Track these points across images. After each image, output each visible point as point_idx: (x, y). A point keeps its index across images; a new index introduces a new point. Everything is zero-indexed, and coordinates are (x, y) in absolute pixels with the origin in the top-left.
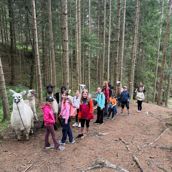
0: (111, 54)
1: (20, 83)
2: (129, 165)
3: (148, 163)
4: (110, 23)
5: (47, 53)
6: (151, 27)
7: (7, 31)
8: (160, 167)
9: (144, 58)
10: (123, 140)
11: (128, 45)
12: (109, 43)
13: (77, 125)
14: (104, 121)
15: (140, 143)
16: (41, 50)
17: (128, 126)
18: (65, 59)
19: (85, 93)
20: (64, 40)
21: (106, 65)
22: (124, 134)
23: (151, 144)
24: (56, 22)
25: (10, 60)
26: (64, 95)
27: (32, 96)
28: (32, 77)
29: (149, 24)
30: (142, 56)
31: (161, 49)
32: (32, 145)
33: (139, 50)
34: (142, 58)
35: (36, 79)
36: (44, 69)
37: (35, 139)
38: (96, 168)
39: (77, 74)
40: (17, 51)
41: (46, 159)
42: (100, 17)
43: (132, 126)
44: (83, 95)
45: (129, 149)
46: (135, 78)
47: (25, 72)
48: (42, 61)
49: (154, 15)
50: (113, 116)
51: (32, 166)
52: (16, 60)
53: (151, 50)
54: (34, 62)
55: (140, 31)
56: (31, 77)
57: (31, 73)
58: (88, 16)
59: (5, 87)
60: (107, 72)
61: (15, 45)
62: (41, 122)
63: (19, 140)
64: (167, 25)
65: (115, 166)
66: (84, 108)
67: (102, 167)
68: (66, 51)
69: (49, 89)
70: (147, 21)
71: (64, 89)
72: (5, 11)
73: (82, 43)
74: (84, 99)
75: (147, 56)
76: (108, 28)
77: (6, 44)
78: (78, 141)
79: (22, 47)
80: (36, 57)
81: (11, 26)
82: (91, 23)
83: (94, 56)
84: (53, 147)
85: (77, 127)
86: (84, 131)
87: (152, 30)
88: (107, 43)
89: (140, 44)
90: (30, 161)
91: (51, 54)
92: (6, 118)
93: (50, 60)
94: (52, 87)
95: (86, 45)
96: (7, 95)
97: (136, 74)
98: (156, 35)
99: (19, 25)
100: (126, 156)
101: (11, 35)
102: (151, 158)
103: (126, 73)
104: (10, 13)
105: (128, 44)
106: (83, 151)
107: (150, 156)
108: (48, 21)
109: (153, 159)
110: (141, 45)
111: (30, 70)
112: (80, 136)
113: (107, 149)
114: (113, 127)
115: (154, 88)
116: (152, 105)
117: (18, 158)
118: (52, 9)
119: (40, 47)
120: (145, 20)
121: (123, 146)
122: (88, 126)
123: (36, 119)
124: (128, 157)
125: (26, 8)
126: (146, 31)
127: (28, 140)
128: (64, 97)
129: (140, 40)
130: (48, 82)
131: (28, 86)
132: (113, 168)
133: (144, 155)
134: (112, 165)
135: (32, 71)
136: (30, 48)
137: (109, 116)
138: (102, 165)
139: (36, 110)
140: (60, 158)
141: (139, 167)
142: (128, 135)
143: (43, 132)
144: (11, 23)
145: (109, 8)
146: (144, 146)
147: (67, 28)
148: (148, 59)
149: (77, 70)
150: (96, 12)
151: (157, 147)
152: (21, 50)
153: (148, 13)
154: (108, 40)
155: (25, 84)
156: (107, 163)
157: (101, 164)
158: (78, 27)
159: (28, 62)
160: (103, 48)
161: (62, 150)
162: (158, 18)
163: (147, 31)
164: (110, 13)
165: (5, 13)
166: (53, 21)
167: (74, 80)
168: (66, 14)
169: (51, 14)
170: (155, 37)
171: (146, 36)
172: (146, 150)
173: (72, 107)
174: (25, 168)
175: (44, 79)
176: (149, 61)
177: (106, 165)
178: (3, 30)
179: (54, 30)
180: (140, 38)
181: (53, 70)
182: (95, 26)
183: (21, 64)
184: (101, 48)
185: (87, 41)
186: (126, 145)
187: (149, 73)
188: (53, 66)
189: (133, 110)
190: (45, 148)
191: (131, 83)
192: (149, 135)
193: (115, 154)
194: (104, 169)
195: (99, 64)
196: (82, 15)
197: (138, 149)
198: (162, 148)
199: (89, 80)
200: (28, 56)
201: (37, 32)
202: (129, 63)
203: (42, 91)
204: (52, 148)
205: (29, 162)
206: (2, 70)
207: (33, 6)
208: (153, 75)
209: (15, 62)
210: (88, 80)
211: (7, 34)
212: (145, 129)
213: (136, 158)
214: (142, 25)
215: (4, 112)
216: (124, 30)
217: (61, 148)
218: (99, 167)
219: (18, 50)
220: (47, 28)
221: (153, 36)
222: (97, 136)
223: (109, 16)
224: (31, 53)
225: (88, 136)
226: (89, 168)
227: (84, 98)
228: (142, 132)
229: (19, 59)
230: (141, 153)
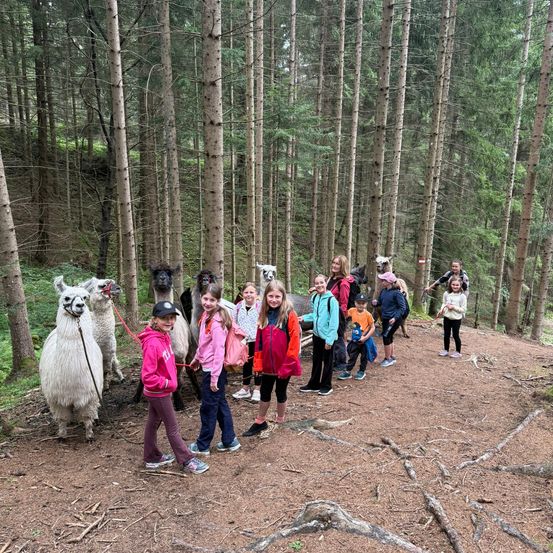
0: (359, 168)
1: (66, 258)
2: (411, 522)
3: (474, 518)
4: (359, 69)
5: (154, 164)
6: (491, 82)
7: (26, 90)
8: (513, 530)
9: (466, 181)
10: (394, 445)
11: (414, 140)
12: (355, 134)
13: (249, 395)
14: (333, 383)
15: (448, 454)
16: (135, 154)
17: (412, 402)
18: (213, 183)
19: (276, 291)
20: (208, 122)
21: (344, 204)
22: (397, 426)
23: (484, 457)
24: (185, 64)
25: (36, 184)
26: (206, 299)
27: (106, 300)
28: (105, 241)
29: (485, 73)
30: (460, 176)
31: (522, 155)
32: (104, 454)
33: (451, 157)
34: (460, 181)
35: (118, 246)
36: (143, 214)
37: (113, 436)
38: (306, 530)
39: (251, 231)
40: (59, 154)
41: (146, 502)
42: (328, 49)
43: (424, 401)
44: (269, 299)
45: (412, 473)
46: (438, 247)
47: (84, 222)
48: (137, 188)
49: (502, 46)
50: (362, 369)
51: (103, 521)
52: (55, 185)
53: (488, 157)
54: (111, 189)
55: (454, 94)
56: (103, 240)
57: (103, 225)
58: (287, 45)
59: (18, 269)
60: (348, 226)
61: (53, 137)
62: (133, 382)
63: (61, 440)
64: (544, 76)
65: (366, 527)
66: (270, 338)
67: (326, 529)
68: (214, 157)
69: (159, 278)
70: (479, 63)
71: (207, 277)
72: (21, 25)
73: (268, 131)
74: (270, 312)
75: (477, 176)
76: (352, 84)
77: (22, 131)
78: (252, 446)
79: (73, 143)
80: (117, 174)
81: (38, 72)
82: (296, 67)
83: (306, 174)
84: (170, 461)
85: (247, 400)
86: (271, 414)
87: (494, 91)
88: (347, 131)
89: (453, 136)
90: (97, 505)
91: (166, 166)
92: (20, 369)
93: (163, 186)
94: (170, 273)
95: (281, 140)
96: (23, 296)
97: (440, 235)
98: (505, 110)
99: (64, 72)
100: (404, 496)
101: (41, 102)
102: (483, 502)
103: (408, 230)
104: (36, 30)
105: (415, 136)
106: (264, 476)
107: (480, 495)
108: (158, 60)
109: (489, 506)
110: (457, 139)
111: (99, 218)
112: (257, 429)
113: (344, 472)
114: (363, 402)
115: (497, 280)
116: (489, 333)
117: (59, 497)
118: (171, 21)
119: (131, 144)
120: (471, 61)
121: (395, 462)
122: (282, 398)
123: (116, 373)
124: (409, 497)
125: (90, 15)
126: (474, 94)
127: (91, 440)
128: (208, 303)
129: (454, 126)
130: (156, 256)
131: (92, 269)
132: (360, 533)
133: (460, 493)
134: (357, 523)
135: (105, 219)
136: (99, 146)
137: (350, 368)
138: (327, 521)
139: (119, 344)
140: (194, 499)
141: (444, 531)
142: (410, 427)
143: (139, 413)
144: (39, 64)
145: (357, 21)
146: (462, 465)
147: (219, 84)
148: (481, 187)
149: (251, 220)
150: (314, 33)
151: (504, 468)
152: (71, 153)
153: (481, 36)
154: (352, 122)
155: (83, 260)
156: (341, 517)
157: (322, 519)
158: (255, 79)
159: (92, 191)
160: (334, 148)
161: (200, 472)
162: (513, 53)
163: (479, 95)
164: (361, 35)
165: (22, 31)
166: (176, 60)
167: (241, 250)
168: (217, 38)
169: (168, 36)
170: (502, 116)
171: (473, 112)
172: (466, 475)
173: (232, 337)
174: (80, 529)
175: (144, 247)
176: (484, 192)
177: (338, 521)
178: (14, 87)
179: (177, 89)
180: (455, 118)
181: (172, 216)
182: (309, 78)
183: (72, 197)
184: (329, 148)
185: (285, 125)
186: (402, 461)
187: (482, 232)
188: (172, 204)
189: (430, 348)
190: (144, 467)
191: (422, 264)
192: (479, 429)
193: (367, 489)
194: (333, 534)
195: (321, 201)
196: (267, 42)
197: (442, 474)
198: (520, 472)
199: (289, 253)
200: (91, 172)
201: (122, 94)
202: (417, 200)
203: (135, 285)
204: (166, 467)
205: (94, 509)
206: (10, 216)
207: (110, 9)
208: (494, 239)
209: (50, 189)
210: (286, 251)
211: (26, 98)
212: (465, 409)
213: (435, 503)
214: (461, 75)
215: (14, 349)
216: (404, 91)
217: (195, 467)
218: (315, 529)
219: (61, 152)
220: (157, 82)
221: (496, 112)
222: (312, 429)
223: (355, 44)
224: (104, 161)
225: (281, 430)
226: (285, 532)
227: (271, 308)
228: (457, 419)
229: (65, 181)
230: (451, 488)
